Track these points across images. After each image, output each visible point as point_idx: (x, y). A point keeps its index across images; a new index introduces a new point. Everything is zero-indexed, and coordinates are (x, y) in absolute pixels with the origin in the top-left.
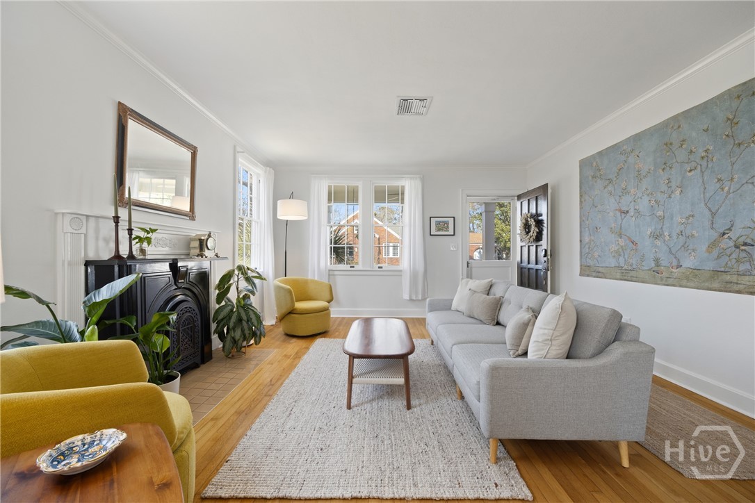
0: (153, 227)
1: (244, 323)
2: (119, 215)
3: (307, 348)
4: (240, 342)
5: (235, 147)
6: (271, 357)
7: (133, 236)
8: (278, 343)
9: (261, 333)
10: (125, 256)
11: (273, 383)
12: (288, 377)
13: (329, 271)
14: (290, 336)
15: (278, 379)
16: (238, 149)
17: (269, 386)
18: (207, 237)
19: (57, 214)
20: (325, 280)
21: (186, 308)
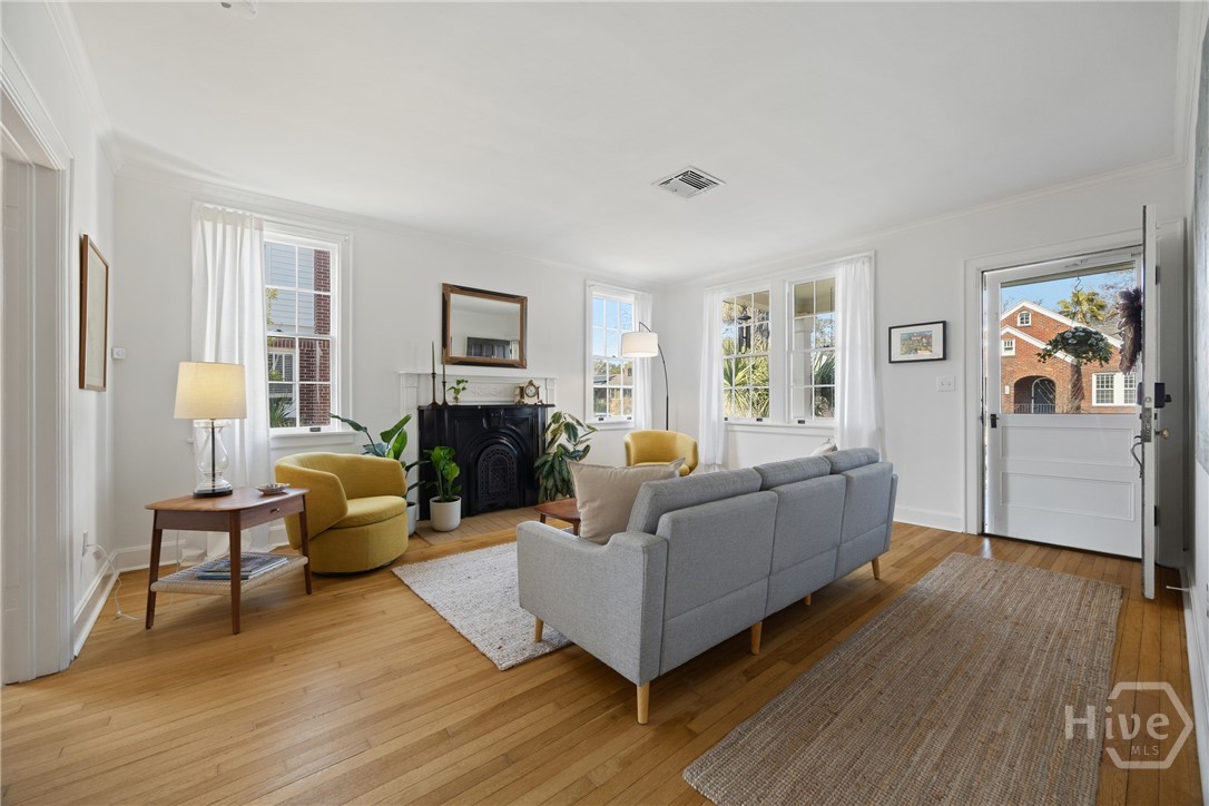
1: (557, 475)
2: (436, 372)
5: (585, 282)
7: (447, 388)
10: (441, 404)
18: (528, 384)
19: (400, 375)
21: (497, 448)
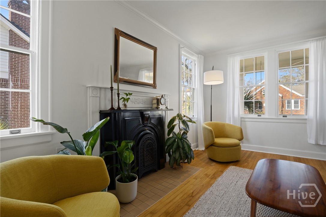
0: (130, 93)
2: (113, 87)
3: (222, 172)
4: (179, 160)
5: (179, 45)
6: (196, 174)
7: (120, 98)
8: (204, 164)
9: (191, 157)
10: (116, 109)
11: (194, 195)
12: (204, 193)
13: (241, 118)
14: (212, 160)
15: (198, 193)
16: (181, 46)
17: (190, 197)
18: (161, 97)
19: (87, 87)
20: (238, 125)
21: (148, 137)
